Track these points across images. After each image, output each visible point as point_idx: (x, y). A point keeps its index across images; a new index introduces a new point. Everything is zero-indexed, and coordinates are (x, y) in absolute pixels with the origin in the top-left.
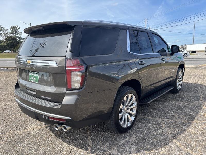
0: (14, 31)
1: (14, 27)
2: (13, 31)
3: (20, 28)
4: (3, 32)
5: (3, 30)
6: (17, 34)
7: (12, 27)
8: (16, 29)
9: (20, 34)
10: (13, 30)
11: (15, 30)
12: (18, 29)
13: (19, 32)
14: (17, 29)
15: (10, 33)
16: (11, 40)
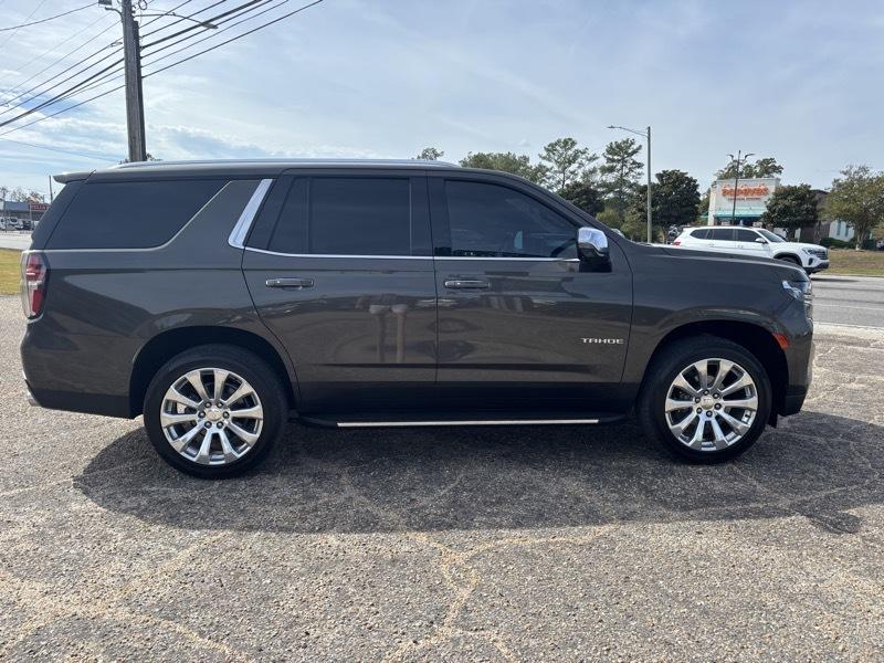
0: (618, 161)
1: (618, 146)
2: (613, 161)
3: (640, 146)
4: (579, 167)
5: (579, 160)
6: (626, 170)
7: (614, 146)
8: (626, 153)
9: (638, 170)
10: (616, 157)
11: (623, 158)
12: (635, 152)
13: (634, 163)
14: (630, 151)
15: (604, 170)
16: (578, 195)
